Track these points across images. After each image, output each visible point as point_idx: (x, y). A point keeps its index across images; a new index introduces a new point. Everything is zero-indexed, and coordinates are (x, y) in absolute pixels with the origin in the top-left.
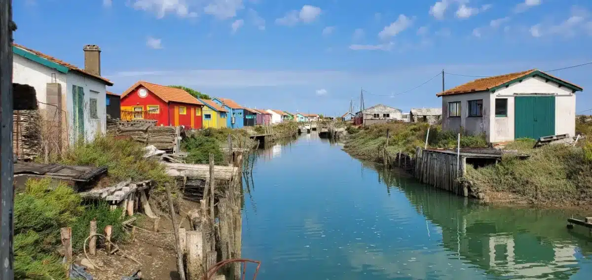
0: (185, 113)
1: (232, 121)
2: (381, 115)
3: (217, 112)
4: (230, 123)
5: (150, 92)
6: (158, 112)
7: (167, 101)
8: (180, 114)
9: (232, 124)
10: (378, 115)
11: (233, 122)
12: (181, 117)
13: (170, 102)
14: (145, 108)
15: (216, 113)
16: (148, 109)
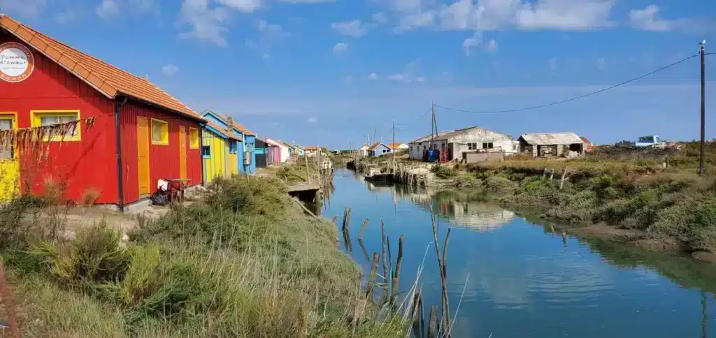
0: (165, 141)
1: (244, 160)
2: (480, 146)
3: (225, 139)
4: (242, 164)
5: (39, 59)
6: (75, 136)
7: (110, 94)
8: (154, 142)
9: (245, 166)
10: (475, 145)
11: (248, 162)
12: (155, 151)
13: (120, 97)
14: (25, 121)
15: (223, 142)
16: (36, 122)
